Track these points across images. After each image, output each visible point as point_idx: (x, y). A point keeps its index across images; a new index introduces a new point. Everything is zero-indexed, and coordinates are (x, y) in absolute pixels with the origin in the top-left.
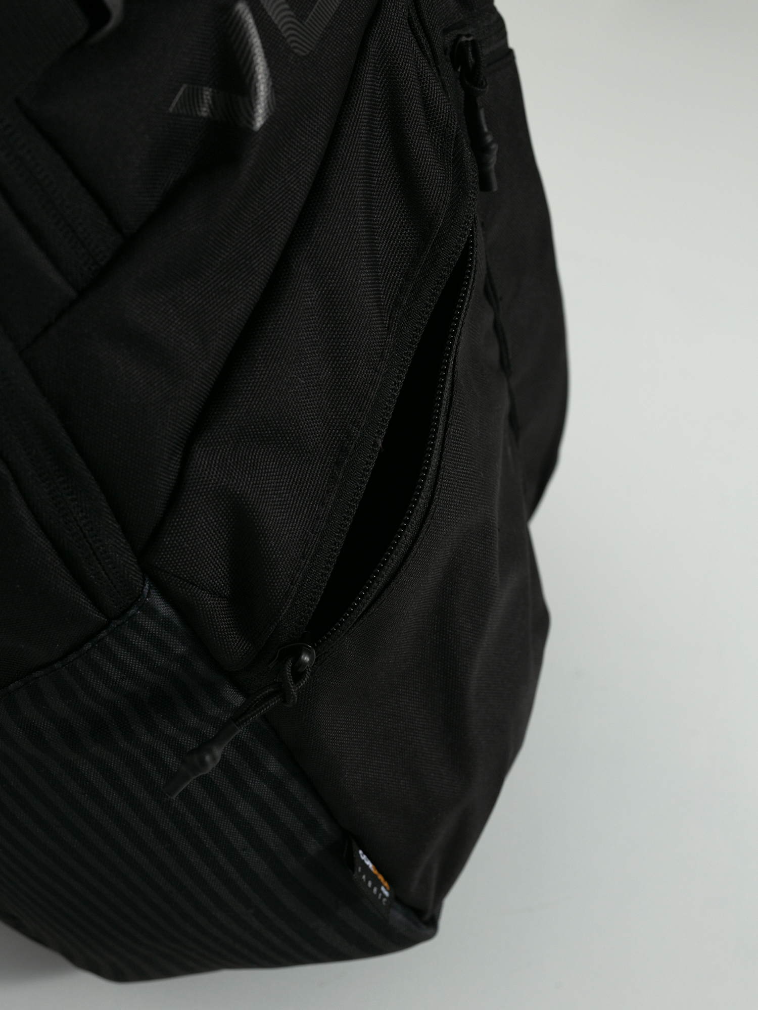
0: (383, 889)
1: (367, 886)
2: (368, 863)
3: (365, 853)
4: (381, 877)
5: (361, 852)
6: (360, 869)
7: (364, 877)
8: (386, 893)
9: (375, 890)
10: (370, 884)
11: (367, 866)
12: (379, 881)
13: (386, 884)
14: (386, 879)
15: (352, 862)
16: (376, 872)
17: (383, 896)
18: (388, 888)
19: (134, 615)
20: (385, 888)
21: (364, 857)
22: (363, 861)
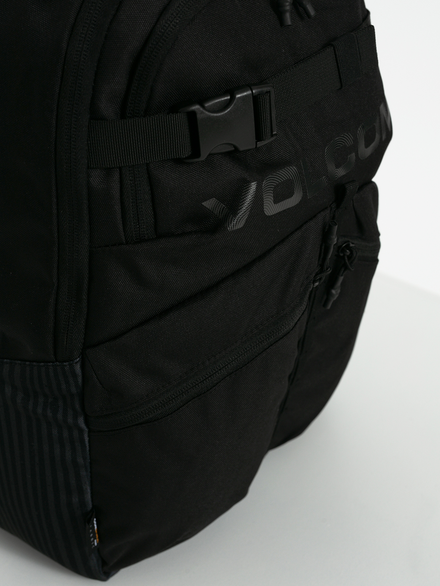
0: (95, 541)
1: (90, 535)
2: (95, 526)
3: (96, 521)
4: (97, 535)
5: (95, 519)
6: (91, 526)
7: (91, 531)
8: (96, 544)
9: (92, 539)
10: (91, 535)
11: (94, 527)
12: (96, 536)
13: (98, 540)
14: (99, 538)
15: (90, 522)
16: (96, 532)
17: (94, 544)
18: (98, 542)
19: (66, 366)
20: (97, 541)
21: (95, 522)
22: (94, 524)
